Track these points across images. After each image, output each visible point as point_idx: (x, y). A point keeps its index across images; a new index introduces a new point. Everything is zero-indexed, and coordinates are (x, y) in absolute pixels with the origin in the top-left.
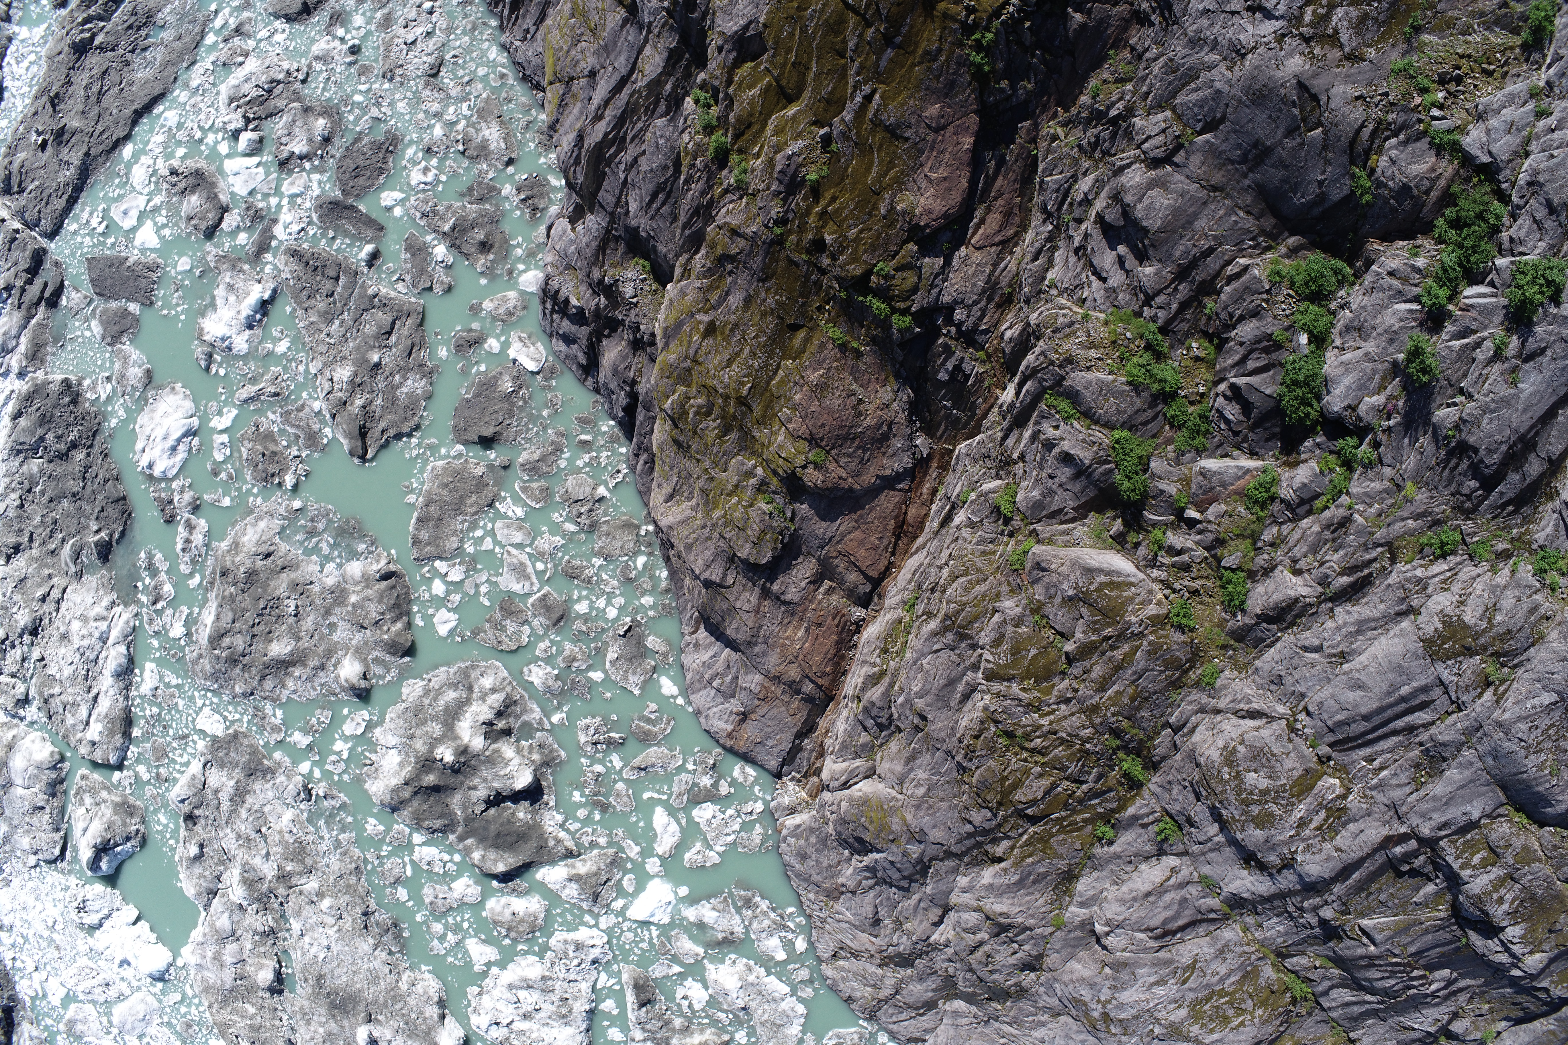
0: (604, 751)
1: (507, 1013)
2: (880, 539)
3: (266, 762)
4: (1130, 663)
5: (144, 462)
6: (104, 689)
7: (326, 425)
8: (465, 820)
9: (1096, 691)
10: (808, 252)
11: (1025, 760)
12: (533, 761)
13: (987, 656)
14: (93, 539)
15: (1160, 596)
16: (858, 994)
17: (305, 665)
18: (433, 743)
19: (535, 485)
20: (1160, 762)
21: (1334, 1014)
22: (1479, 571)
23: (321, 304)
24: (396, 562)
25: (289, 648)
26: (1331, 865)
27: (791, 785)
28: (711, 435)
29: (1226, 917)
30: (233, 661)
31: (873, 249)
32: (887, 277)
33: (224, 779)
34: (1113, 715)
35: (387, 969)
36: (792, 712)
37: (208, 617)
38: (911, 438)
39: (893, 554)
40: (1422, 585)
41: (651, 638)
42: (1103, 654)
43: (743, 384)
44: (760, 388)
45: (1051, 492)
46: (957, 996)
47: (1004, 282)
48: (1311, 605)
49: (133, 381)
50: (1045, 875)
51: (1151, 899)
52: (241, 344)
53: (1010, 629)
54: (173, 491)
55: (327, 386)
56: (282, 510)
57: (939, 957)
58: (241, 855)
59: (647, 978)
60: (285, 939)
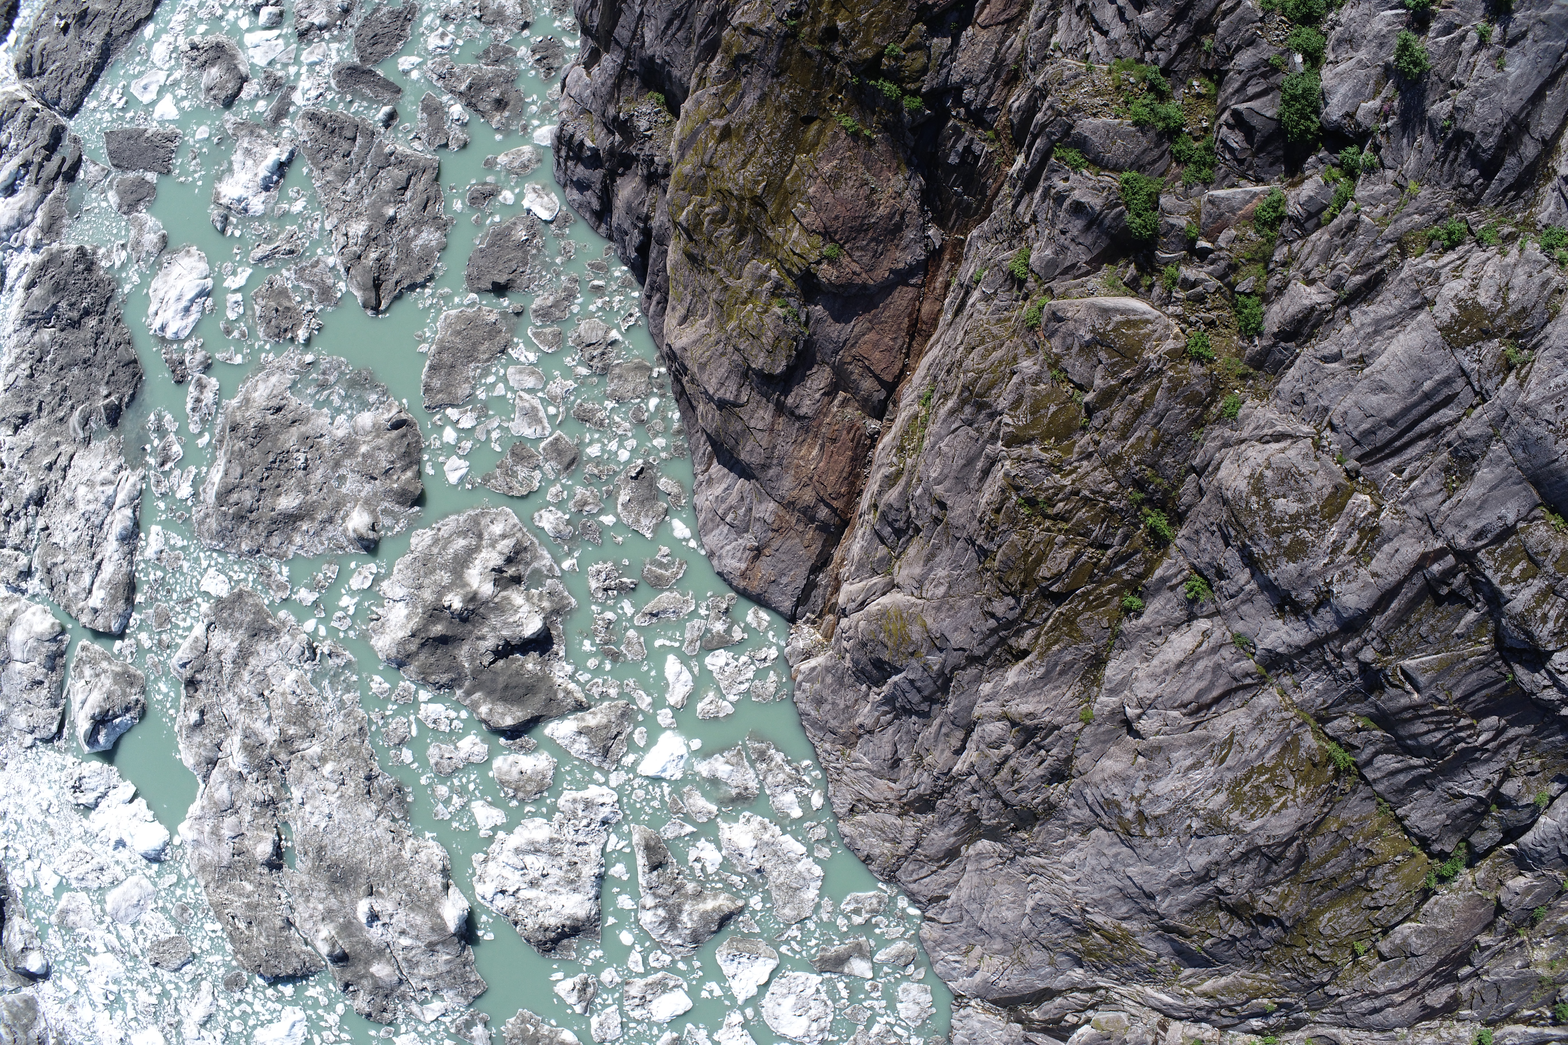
0: (615, 598)
1: (514, 881)
2: (894, 339)
3: (270, 621)
4: (1151, 405)
5: (157, 325)
6: (108, 555)
7: (341, 279)
8: (473, 672)
9: (1118, 439)
10: (821, 42)
11: (1048, 530)
12: (543, 609)
13: (1007, 419)
14: (101, 403)
15: (1177, 330)
16: (877, 851)
17: (313, 519)
18: (442, 591)
19: (548, 330)
20: (1186, 512)
21: (1379, 788)
22: (1487, 254)
23: (337, 163)
24: (407, 411)
25: (297, 502)
26: (1368, 593)
27: (806, 628)
28: (726, 242)
29: (1262, 681)
30: (240, 518)
31: (884, 31)
32: (897, 58)
33: (227, 640)
34: (1136, 463)
35: (390, 836)
36: (806, 543)
37: (216, 476)
38: (923, 228)
39: (907, 355)
40: (1434, 276)
41: (663, 480)
42: (1123, 398)
43: (757, 183)
44: (775, 186)
45: (1064, 249)
46: (980, 837)
47: (1010, 59)
48: (1327, 312)
49: (148, 247)
50: (1071, 665)
51: (1183, 669)
52: (257, 205)
53: (1029, 387)
54: (185, 351)
55: (342, 240)
56: (294, 365)
57: (961, 791)
58: (242, 719)
59: (658, 840)
60: (285, 810)
